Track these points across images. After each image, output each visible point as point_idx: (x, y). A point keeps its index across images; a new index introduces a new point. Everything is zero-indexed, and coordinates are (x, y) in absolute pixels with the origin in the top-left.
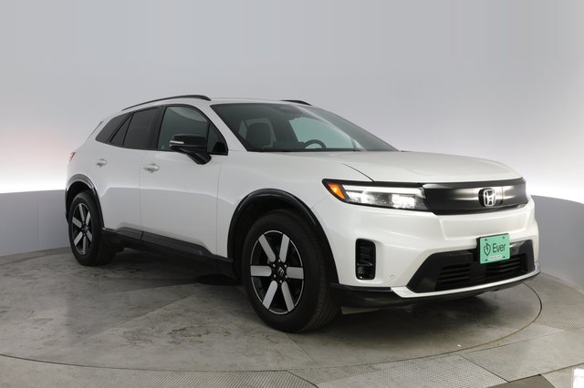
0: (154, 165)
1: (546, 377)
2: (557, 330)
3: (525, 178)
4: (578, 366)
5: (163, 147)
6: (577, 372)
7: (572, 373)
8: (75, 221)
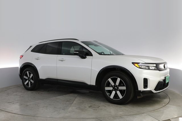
0: (63, 59)
1: (171, 120)
2: (174, 107)
3: (167, 62)
4: (180, 117)
5: (64, 54)
6: (180, 118)
7: (179, 119)
8: (25, 77)
